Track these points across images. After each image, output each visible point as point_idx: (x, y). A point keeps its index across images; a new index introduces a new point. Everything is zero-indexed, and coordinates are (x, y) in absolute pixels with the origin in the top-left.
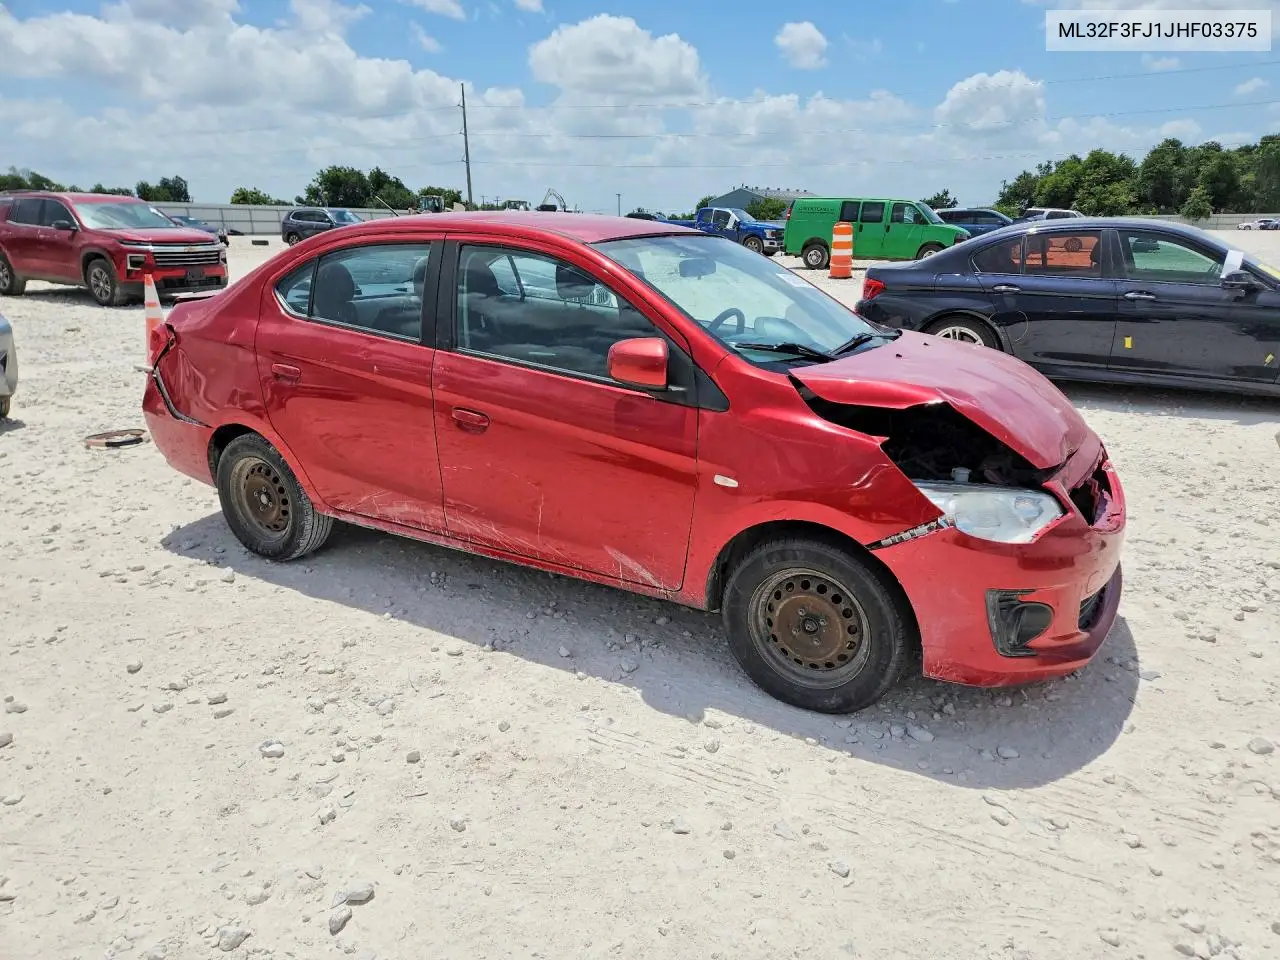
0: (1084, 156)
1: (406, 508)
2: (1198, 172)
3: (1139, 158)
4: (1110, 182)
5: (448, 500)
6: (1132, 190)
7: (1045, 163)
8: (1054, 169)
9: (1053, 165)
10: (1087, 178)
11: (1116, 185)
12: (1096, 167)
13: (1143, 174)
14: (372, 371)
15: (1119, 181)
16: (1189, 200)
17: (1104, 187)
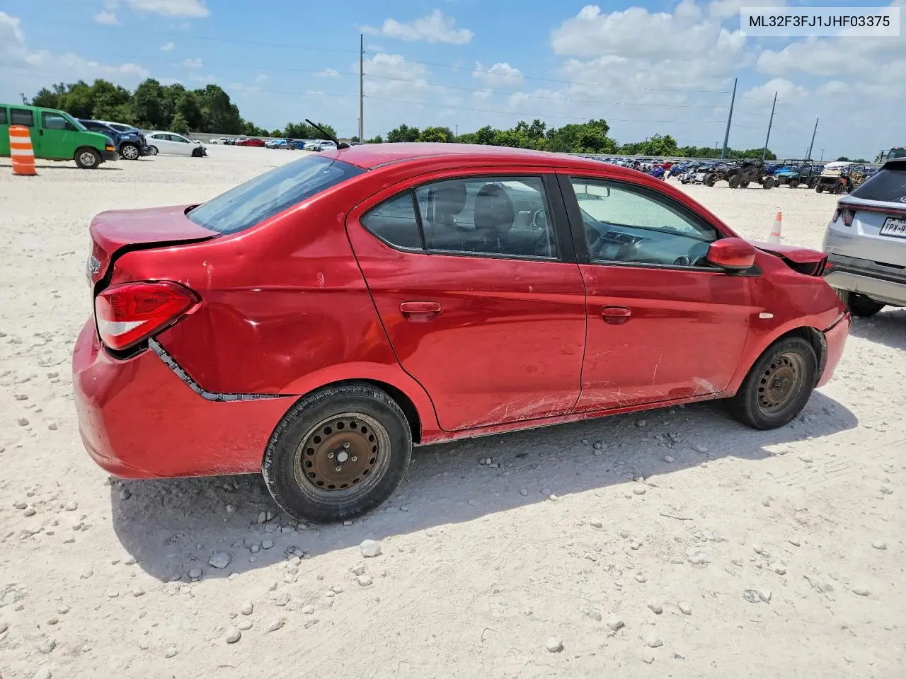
0: (91, 84)
1: (542, 402)
2: (175, 104)
3: (132, 89)
4: (117, 104)
5: (585, 383)
6: (133, 112)
7: (58, 84)
8: (67, 90)
9: (65, 86)
10: (98, 99)
11: (119, 107)
12: (103, 92)
13: (138, 101)
14: (528, 291)
15: (122, 104)
16: (174, 122)
17: (113, 107)
